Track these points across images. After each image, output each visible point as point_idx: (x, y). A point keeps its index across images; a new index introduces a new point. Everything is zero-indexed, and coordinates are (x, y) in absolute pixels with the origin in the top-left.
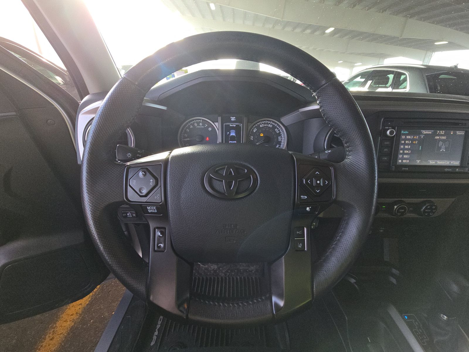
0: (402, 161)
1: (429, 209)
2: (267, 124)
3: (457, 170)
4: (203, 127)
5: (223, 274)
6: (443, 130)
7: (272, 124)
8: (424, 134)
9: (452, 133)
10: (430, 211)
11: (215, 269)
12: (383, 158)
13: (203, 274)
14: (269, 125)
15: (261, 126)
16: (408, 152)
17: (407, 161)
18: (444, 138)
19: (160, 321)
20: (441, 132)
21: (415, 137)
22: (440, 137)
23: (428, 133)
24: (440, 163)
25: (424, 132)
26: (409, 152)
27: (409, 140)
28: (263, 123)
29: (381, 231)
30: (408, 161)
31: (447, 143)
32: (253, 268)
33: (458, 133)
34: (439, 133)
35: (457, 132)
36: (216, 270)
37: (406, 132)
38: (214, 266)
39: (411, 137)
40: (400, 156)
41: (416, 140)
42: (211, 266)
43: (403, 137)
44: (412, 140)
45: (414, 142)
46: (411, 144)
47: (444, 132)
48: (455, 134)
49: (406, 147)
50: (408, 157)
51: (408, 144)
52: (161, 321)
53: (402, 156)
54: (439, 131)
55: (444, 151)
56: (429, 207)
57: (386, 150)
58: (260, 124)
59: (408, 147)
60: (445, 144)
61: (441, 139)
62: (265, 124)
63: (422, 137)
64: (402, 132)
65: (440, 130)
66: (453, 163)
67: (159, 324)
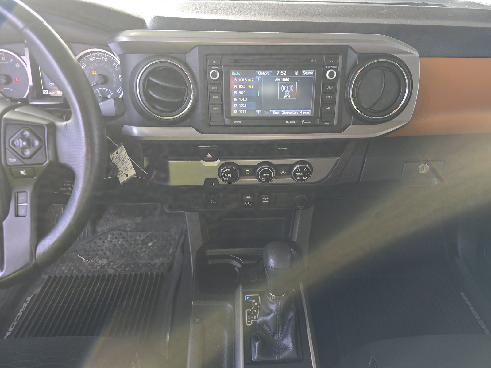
0: (238, 112)
1: (299, 172)
2: (100, 56)
3: (303, 121)
4: (7, 63)
5: (113, 271)
6: (283, 70)
7: (107, 57)
8: (260, 75)
9: (296, 74)
10: (301, 174)
11: (103, 264)
12: (214, 108)
13: (84, 271)
14: (103, 59)
15: (91, 60)
16: (243, 99)
17: (244, 112)
18: (287, 80)
19: (12, 327)
20: (282, 72)
21: (250, 80)
22: (281, 80)
23: (265, 74)
24: (286, 113)
25: (260, 73)
26: (245, 99)
27: (242, 83)
28: (93, 56)
29: (265, 202)
30: (246, 112)
31: (292, 87)
32: (157, 261)
33: (306, 73)
34: (279, 73)
35: (304, 71)
36: (104, 266)
37: (238, 73)
38: (103, 260)
39: (245, 80)
40: (235, 105)
41: (250, 83)
42: (99, 260)
43: (235, 80)
44: (247, 84)
45: (250, 87)
46: (247, 89)
47: (286, 72)
48: (300, 73)
49: (241, 93)
50: (245, 106)
51: (242, 90)
52: (14, 327)
53: (236, 105)
54: (279, 72)
55: (289, 98)
56: (299, 170)
57: (215, 97)
58: (90, 57)
59: (243, 92)
60: (289, 89)
61: (283, 81)
62: (96, 56)
63: (259, 79)
64: (233, 73)
65: (280, 70)
66: (303, 113)
67: (9, 331)
